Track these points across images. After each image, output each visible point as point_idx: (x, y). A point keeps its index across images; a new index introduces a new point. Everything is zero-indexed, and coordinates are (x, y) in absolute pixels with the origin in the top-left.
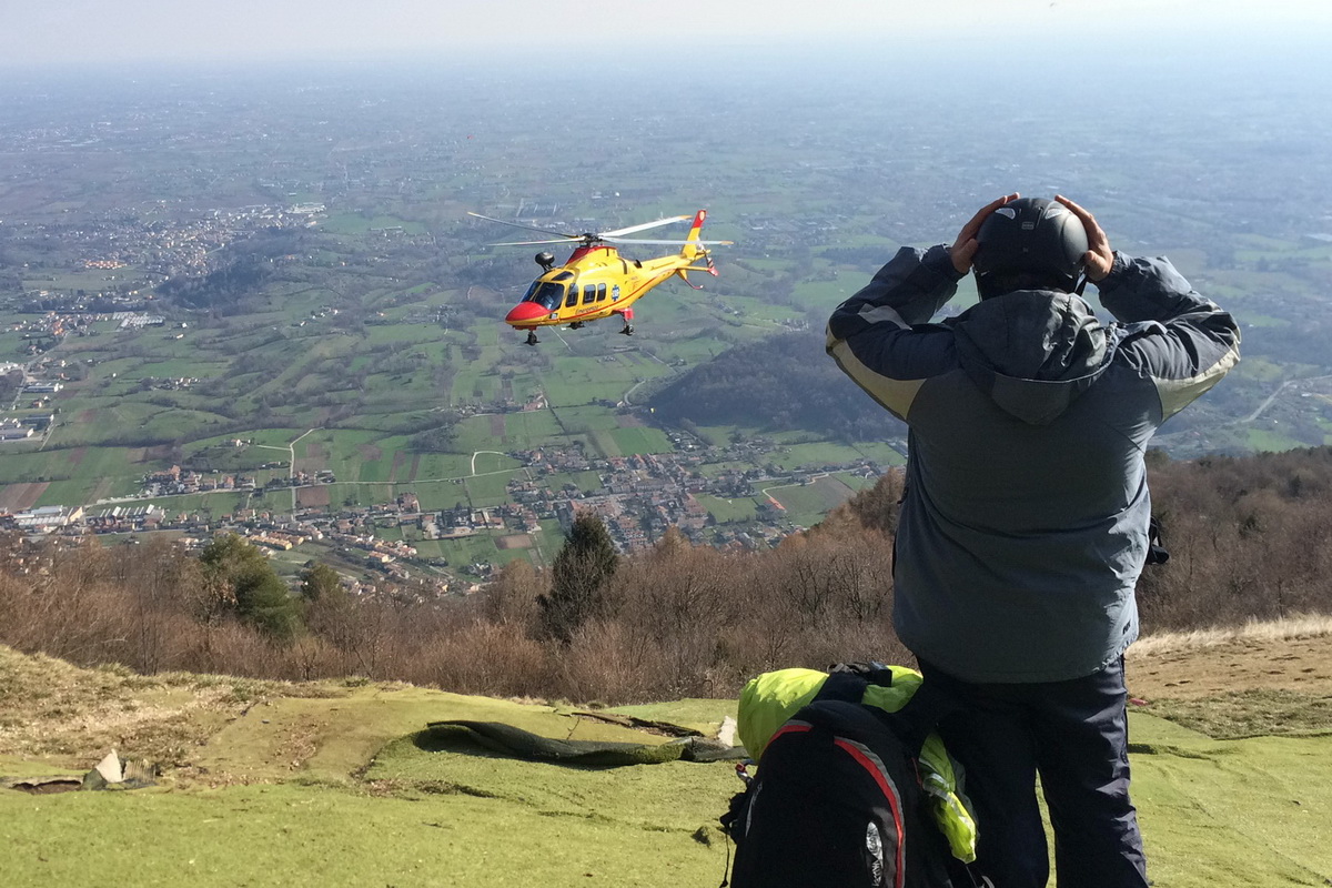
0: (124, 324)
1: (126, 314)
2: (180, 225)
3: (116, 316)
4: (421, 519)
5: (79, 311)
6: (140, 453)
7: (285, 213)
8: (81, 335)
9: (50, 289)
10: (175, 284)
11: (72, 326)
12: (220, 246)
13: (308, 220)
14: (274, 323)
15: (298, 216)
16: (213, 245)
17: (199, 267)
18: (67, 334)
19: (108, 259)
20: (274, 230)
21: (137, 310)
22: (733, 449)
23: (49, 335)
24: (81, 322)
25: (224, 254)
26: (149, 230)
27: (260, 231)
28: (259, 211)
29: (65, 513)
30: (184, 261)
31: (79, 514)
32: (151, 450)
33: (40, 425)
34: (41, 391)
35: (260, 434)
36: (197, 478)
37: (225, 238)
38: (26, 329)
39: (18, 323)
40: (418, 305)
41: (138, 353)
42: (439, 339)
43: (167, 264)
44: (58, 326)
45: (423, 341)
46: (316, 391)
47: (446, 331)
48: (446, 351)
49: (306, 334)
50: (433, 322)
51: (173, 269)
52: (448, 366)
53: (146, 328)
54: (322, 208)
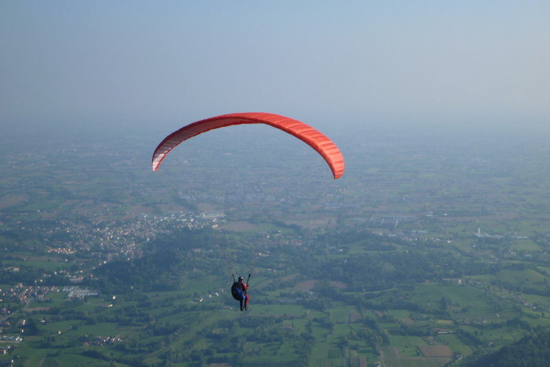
0: (70, 295)
1: (73, 288)
2: (119, 224)
3: (65, 289)
5: (39, 284)
7: (195, 219)
8: (39, 302)
9: (20, 266)
10: (109, 266)
11: (33, 295)
12: (145, 239)
13: (214, 224)
14: (181, 298)
15: (203, 221)
16: (139, 240)
17: (129, 255)
18: (28, 301)
19: (63, 247)
20: (186, 230)
21: (82, 285)
23: (18, 301)
24: (40, 293)
25: (148, 247)
26: (95, 227)
27: (176, 231)
28: (177, 216)
30: (119, 252)
37: (151, 234)
40: (287, 290)
41: (79, 317)
42: (303, 317)
43: (106, 252)
44: (24, 294)
45: (292, 318)
46: (208, 352)
47: (309, 311)
48: (308, 326)
49: (204, 308)
50: (298, 303)
51: (110, 256)
52: (308, 338)
53: (86, 298)
54: (223, 215)
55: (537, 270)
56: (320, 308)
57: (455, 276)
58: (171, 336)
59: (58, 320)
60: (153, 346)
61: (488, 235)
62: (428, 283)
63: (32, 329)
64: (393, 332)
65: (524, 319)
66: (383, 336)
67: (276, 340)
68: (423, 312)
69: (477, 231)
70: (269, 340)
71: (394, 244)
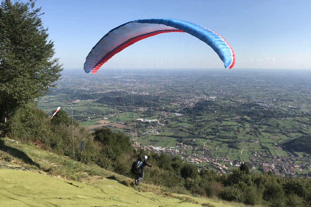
0: (176, 115)
1: (177, 113)
2: (189, 98)
3: (175, 113)
4: (229, 162)
5: (169, 112)
6: (176, 139)
7: (209, 98)
8: (169, 116)
9: (164, 107)
10: (186, 108)
11: (167, 114)
13: (213, 99)
14: (204, 118)
15: (211, 99)
16: (194, 102)
17: (191, 106)
18: (166, 116)
19: (175, 103)
20: (206, 101)
21: (179, 113)
22: (304, 158)
23: (163, 115)
24: (169, 114)
25: (196, 104)
26: (183, 99)
27: (203, 101)
29: (161, 148)
30: (188, 105)
31: (164, 149)
32: (178, 139)
33: (159, 132)
34: (160, 125)
35: (198, 139)
36: (186, 146)
37: (197, 101)
38: (159, 114)
39: (158, 113)
40: (233, 118)
41: (178, 121)
42: (237, 125)
43: (185, 105)
44: (165, 114)
45: (234, 125)
46: (211, 132)
47: (239, 124)
48: (238, 128)
49: (210, 121)
50: (236, 122)
51: (186, 106)
52: (238, 131)
53: (180, 116)
54: (216, 98)
55: (308, 117)
56: (242, 123)
57: (281, 117)
58: (201, 127)
59: (173, 121)
60: (196, 129)
61: (292, 107)
62: (273, 118)
63: (167, 123)
64: (262, 131)
65: (303, 131)
66: (259, 132)
67: (229, 131)
68: (271, 126)
69: (289, 105)
70: (227, 131)
71: (264, 108)
